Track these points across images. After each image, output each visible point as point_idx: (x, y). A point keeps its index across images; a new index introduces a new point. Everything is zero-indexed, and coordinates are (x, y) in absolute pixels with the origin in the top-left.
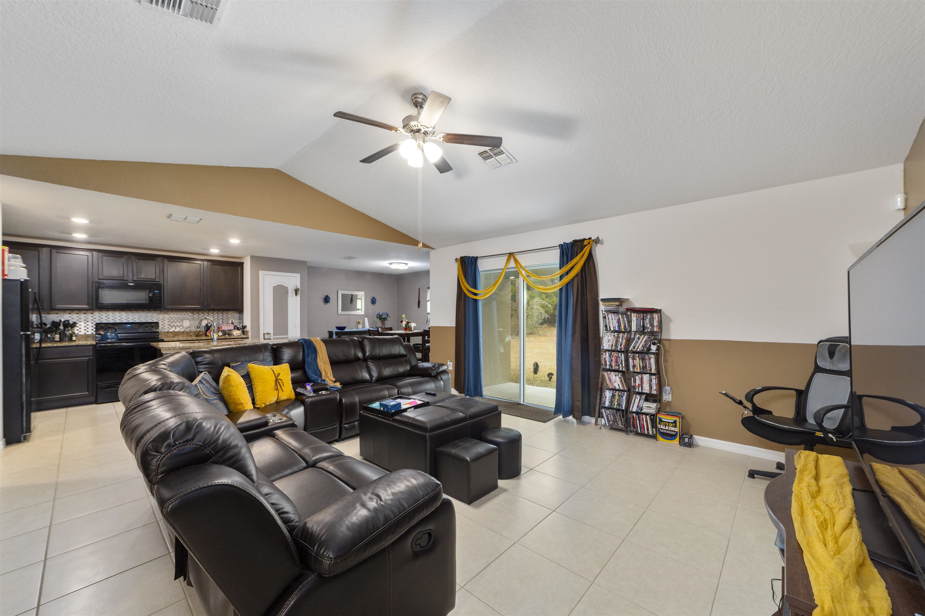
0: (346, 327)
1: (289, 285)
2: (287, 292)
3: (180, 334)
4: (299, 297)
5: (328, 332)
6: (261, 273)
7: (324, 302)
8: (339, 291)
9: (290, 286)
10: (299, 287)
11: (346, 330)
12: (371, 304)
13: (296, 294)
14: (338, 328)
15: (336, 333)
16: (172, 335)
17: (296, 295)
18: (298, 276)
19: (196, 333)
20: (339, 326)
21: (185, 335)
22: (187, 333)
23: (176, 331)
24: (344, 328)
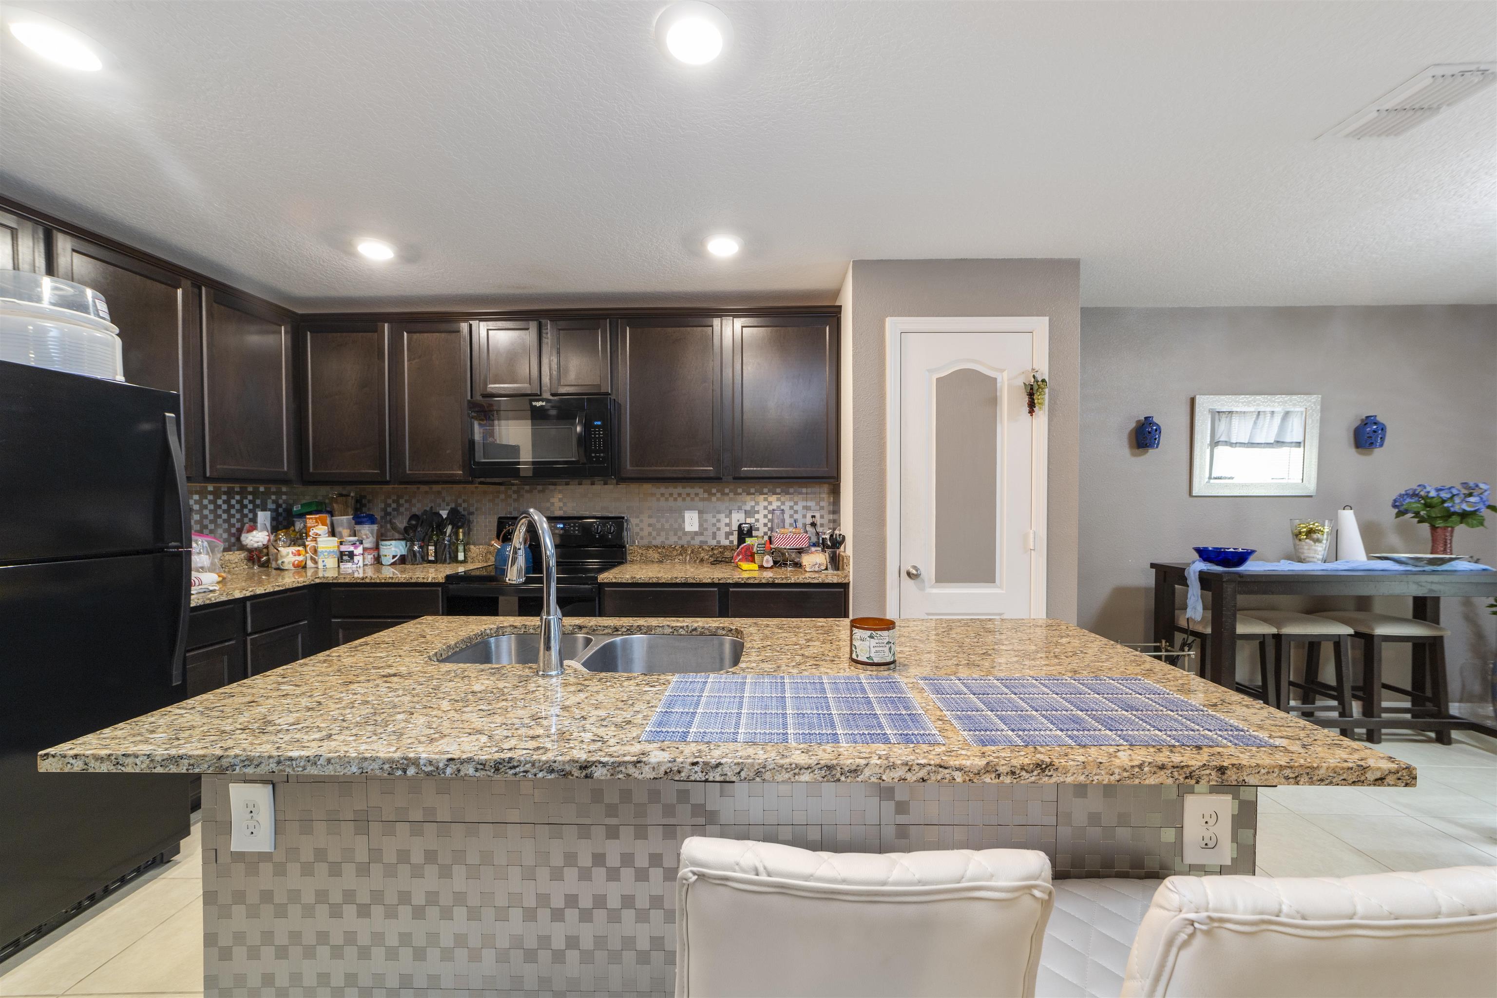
0: (1252, 552)
1: (1002, 371)
2: (993, 401)
3: (675, 553)
4: (1042, 415)
5: (1153, 565)
6: (893, 325)
7: (1131, 447)
8: (1199, 400)
9: (1005, 374)
10: (1044, 372)
11: (1251, 567)
12: (1353, 450)
13: (1032, 406)
14: (1204, 554)
15: (1205, 579)
16: (656, 556)
17: (1031, 412)
18: (1041, 325)
19: (715, 552)
20: (1210, 545)
21: (688, 558)
22: (692, 552)
23: (667, 543)
24: (1241, 557)
